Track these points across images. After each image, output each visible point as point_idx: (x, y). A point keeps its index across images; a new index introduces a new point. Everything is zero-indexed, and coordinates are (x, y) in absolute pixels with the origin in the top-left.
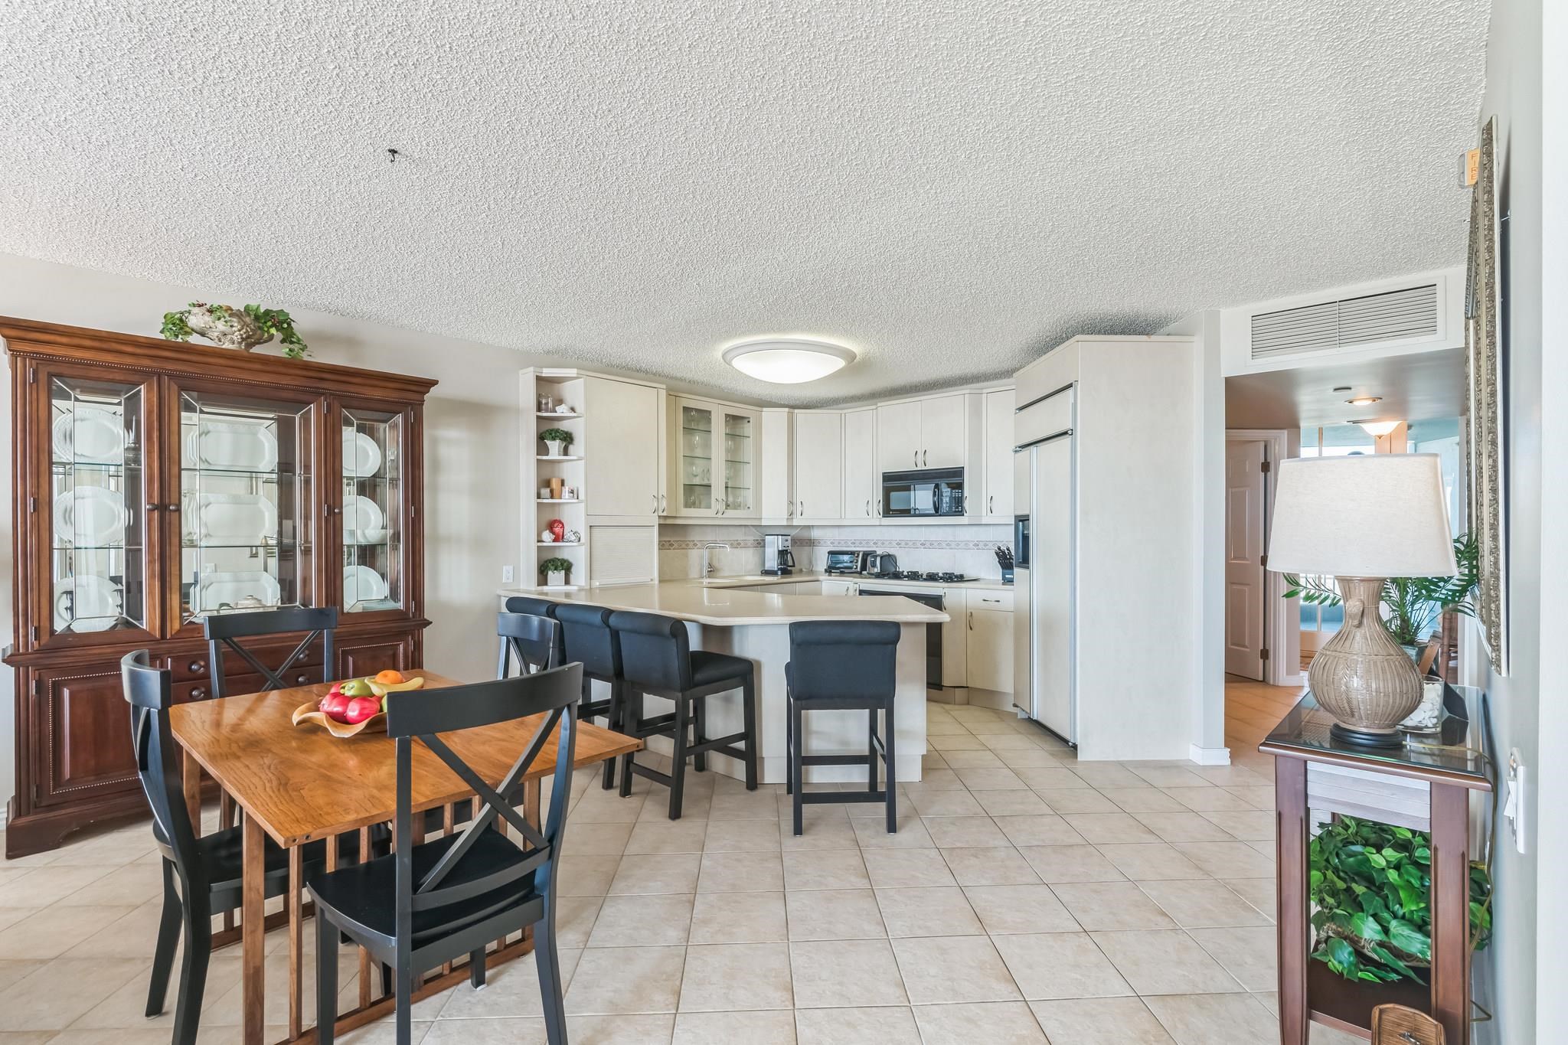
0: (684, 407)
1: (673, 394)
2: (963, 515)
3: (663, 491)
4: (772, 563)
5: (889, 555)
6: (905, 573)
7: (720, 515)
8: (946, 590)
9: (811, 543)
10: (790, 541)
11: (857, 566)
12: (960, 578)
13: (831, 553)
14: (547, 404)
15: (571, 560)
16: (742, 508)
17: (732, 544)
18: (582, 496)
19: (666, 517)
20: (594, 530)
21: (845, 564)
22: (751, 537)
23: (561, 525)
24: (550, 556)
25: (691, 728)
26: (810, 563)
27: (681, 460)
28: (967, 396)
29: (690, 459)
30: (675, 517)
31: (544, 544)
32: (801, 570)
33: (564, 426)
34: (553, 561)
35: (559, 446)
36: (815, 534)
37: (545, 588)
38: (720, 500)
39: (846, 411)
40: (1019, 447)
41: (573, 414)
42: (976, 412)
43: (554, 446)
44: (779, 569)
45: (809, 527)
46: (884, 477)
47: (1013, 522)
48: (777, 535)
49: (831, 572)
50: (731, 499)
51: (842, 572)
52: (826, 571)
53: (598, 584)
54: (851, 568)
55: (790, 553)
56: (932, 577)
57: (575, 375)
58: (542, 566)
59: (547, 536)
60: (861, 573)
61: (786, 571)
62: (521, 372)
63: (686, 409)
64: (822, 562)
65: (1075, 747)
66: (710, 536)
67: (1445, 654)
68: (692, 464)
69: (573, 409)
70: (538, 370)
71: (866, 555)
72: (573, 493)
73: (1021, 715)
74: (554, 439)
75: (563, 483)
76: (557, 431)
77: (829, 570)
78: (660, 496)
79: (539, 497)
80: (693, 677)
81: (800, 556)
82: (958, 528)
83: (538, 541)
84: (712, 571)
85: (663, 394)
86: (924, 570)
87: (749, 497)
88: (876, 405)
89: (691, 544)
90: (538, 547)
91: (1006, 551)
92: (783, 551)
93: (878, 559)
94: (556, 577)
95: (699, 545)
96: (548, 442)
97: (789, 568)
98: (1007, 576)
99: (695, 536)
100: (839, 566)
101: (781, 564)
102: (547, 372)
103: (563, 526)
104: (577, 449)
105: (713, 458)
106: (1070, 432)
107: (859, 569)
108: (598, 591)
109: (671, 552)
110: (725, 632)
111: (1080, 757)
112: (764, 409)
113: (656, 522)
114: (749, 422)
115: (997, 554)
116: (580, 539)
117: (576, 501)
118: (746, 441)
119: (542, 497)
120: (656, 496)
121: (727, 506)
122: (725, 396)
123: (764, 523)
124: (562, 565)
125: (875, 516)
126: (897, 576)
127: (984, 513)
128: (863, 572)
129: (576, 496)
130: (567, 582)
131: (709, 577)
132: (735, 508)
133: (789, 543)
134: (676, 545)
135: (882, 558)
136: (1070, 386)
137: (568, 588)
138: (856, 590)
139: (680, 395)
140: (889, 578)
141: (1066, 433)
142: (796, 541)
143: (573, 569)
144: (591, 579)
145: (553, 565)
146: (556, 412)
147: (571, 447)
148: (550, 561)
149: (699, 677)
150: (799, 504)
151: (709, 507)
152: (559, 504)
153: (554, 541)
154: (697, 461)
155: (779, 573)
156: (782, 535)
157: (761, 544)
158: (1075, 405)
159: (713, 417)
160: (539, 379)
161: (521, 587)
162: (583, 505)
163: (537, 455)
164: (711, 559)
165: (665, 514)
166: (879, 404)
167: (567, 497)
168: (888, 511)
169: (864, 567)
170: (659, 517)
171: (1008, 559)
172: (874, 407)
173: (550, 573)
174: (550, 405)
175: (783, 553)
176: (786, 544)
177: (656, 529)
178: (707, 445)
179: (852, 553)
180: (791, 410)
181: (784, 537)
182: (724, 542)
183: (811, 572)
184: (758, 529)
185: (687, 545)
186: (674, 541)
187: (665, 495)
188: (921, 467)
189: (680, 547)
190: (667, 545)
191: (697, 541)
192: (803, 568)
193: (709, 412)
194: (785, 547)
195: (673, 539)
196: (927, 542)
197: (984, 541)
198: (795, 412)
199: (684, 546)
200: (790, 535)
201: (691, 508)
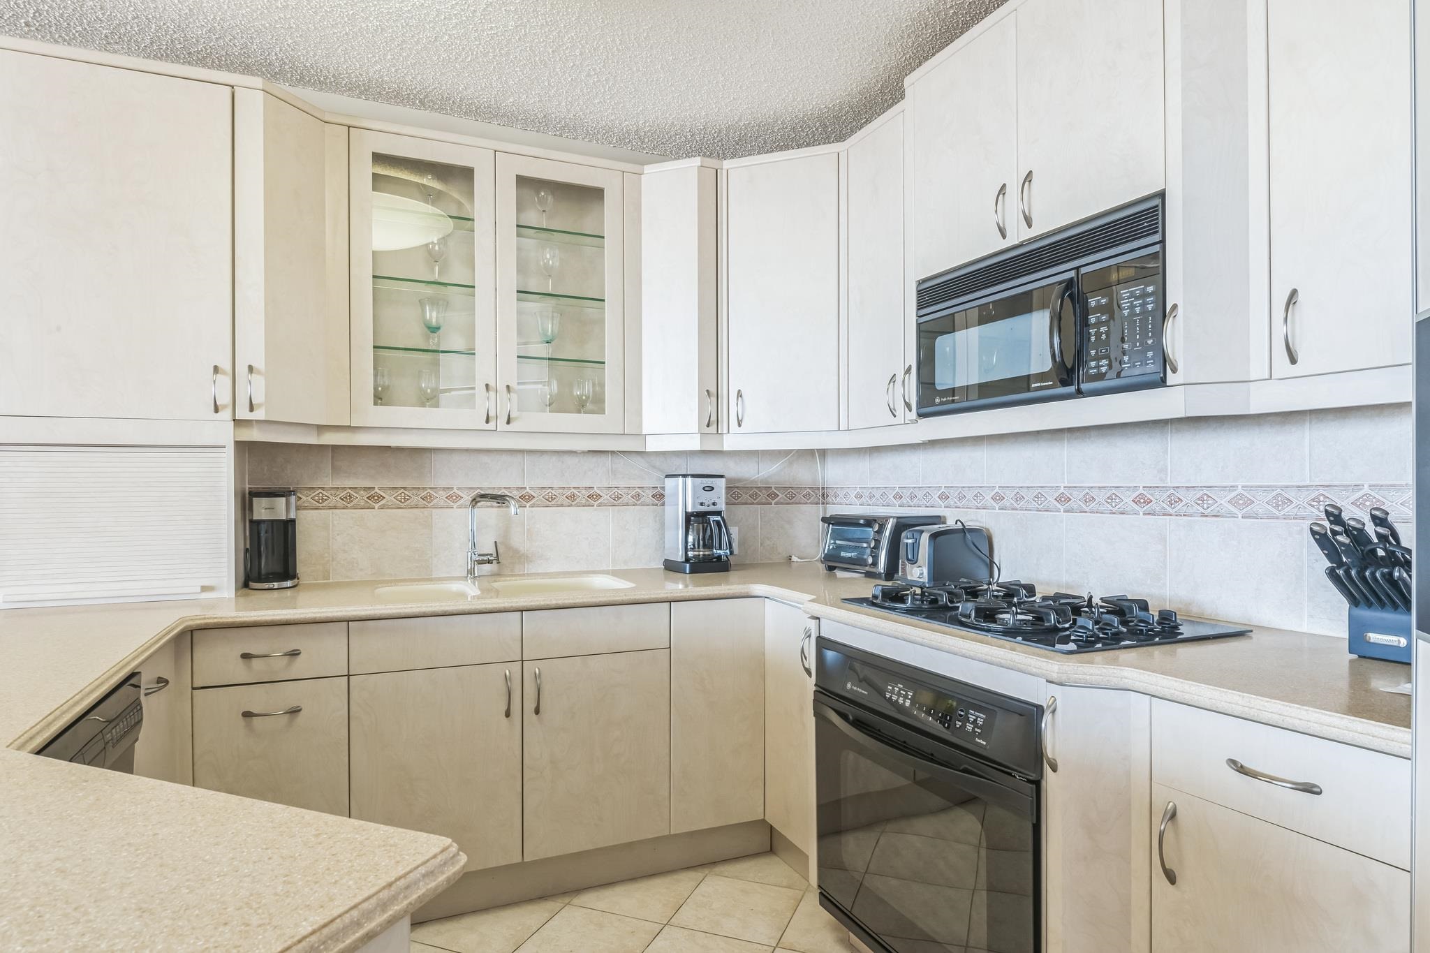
0: (377, 156)
1: (337, 125)
2: (1166, 384)
3: (252, 354)
7: (502, 425)
13: (831, 522)
22: (633, 481)
30: (351, 429)
36: (827, 474)
38: (501, 386)
39: (847, 148)
44: (691, 560)
46: (919, 293)
48: (684, 476)
49: (828, 568)
52: (821, 563)
55: (720, 520)
71: (903, 525)
78: (242, 369)
89: (440, 498)
91: (1370, 529)
92: (699, 514)
98: (1374, 637)
101: (700, 547)
105: (475, 285)
107: (882, 568)
112: (648, 168)
113: (226, 435)
114: (602, 201)
115: (1322, 540)
120: (228, 368)
123: (650, 446)
125: (906, 415)
127: (1259, 368)
134: (389, 498)
135: (934, 537)
139: (366, 123)
142: (736, 491)
150: (733, 396)
151: (470, 404)
155: (687, 568)
156: (694, 476)
170: (238, 423)
171: (1378, 563)
175: (699, 522)
176: (708, 497)
180: (712, 162)
181: (699, 480)
184: (647, 460)
185: (428, 498)
186: (380, 489)
187: (259, 364)
188: (1018, 234)
189: (404, 502)
190: (360, 499)
191: (459, 489)
192: (794, 559)
193: (466, 174)
194: (702, 504)
195: (378, 484)
196: (1075, 493)
197: (1272, 488)
198: (725, 167)
199: (415, 500)
200: (722, 476)
201: (424, 406)
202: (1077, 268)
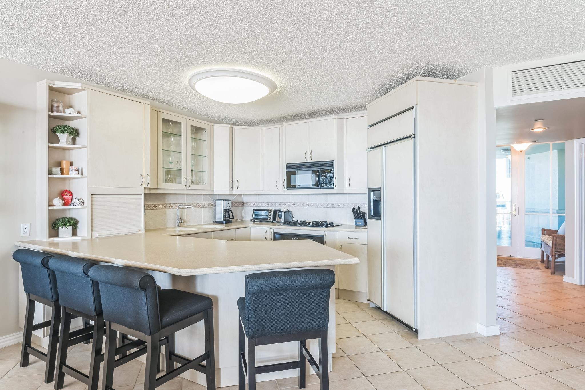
0: (163, 119)
1: (155, 111)
2: (334, 188)
3: (148, 171)
4: (220, 216)
5: (289, 211)
6: (299, 222)
7: (187, 188)
8: (326, 232)
9: (242, 204)
10: (230, 204)
11: (270, 218)
12: (331, 225)
13: (255, 210)
14: (58, 107)
15: (77, 219)
16: (201, 183)
17: (195, 206)
18: (85, 174)
19: (150, 189)
20: (94, 197)
21: (263, 217)
22: (207, 201)
23: (70, 194)
24: (61, 216)
25: (163, 348)
26: (242, 216)
27: (161, 152)
28: (336, 120)
29: (167, 152)
30: (157, 189)
31: (55, 208)
32: (237, 220)
33: (73, 124)
34: (62, 220)
35: (67, 138)
36: (245, 199)
37: (55, 239)
38: (187, 178)
39: (263, 128)
40: (370, 148)
41: (79, 115)
42: (341, 129)
43: (64, 139)
44: (224, 220)
45: (241, 195)
46: (287, 166)
47: (366, 192)
48: (223, 200)
49: (254, 221)
50: (194, 178)
51: (260, 221)
52: (251, 220)
53: (98, 235)
54: (267, 219)
55: (231, 210)
56: (316, 224)
57: (80, 88)
58: (54, 223)
59: (58, 202)
60: (272, 222)
61: (228, 221)
62: (38, 83)
63: (165, 121)
64: (249, 215)
65: (416, 331)
66: (181, 201)
67: (553, 256)
68: (169, 156)
69: (79, 112)
70: (51, 82)
71: (275, 211)
72: (78, 171)
73: (372, 305)
74: (62, 132)
75: (71, 164)
76: (65, 126)
77: (255, 220)
78: (146, 175)
79: (50, 173)
80: (161, 320)
81: (236, 212)
82: (328, 196)
83: (50, 206)
84: (182, 222)
85: (148, 108)
86: (310, 220)
87: (205, 177)
88: (282, 124)
89: (168, 206)
90: (49, 209)
91: (358, 209)
92: (226, 209)
93: (283, 213)
94: (65, 232)
95: (174, 206)
96: (59, 134)
97: (230, 220)
98: (358, 223)
99: (170, 201)
100: (259, 217)
101: (226, 217)
102: (57, 84)
103: (72, 195)
104: (81, 140)
105: (182, 152)
106: (413, 136)
107: (271, 220)
108: (98, 240)
109: (155, 212)
110: (191, 279)
111: (420, 338)
112: (215, 125)
113: (142, 192)
114: (205, 132)
115: (353, 210)
116: (83, 204)
117: (80, 176)
118: (204, 143)
119: (53, 173)
120: (143, 174)
121: (192, 182)
122: (191, 114)
123: (215, 193)
124: (69, 222)
125: (281, 189)
126: (295, 224)
127: (346, 187)
128: (274, 221)
129: (80, 173)
130: (74, 233)
131: (180, 226)
132: (197, 184)
133: (230, 205)
134: (158, 207)
135: (285, 213)
136: (413, 107)
137: (75, 239)
138: (272, 233)
139: (161, 110)
140: (291, 225)
141: (410, 137)
142: (234, 204)
143: (79, 225)
144: (92, 232)
145: (62, 222)
146: (65, 113)
147: (77, 138)
148: (59, 219)
149: (166, 319)
150: (236, 182)
151: (180, 183)
152: (69, 179)
153: (64, 204)
154: (172, 153)
155: (224, 222)
156: (226, 200)
157: (213, 205)
158: (415, 119)
159: (183, 126)
160: (51, 89)
161: (37, 239)
162: (85, 180)
163: (49, 142)
164: (182, 215)
165: (149, 186)
166: (284, 124)
167: (73, 174)
168: (289, 185)
169: (274, 218)
170: (145, 188)
171: (359, 213)
172: (280, 126)
173: (60, 228)
174: (61, 108)
175: (226, 211)
176: (228, 205)
177: (142, 197)
178: (179, 144)
179: (267, 210)
180: (231, 126)
181: (227, 201)
182: (190, 204)
183: (242, 221)
184: (212, 196)
185: (166, 206)
186: (156, 204)
187: (149, 174)
188: (309, 160)
189: (160, 208)
190: (151, 207)
191: (172, 204)
192: (238, 220)
193: (180, 124)
194: (227, 207)
195: (155, 203)
196: (310, 204)
197: (343, 203)
198: (234, 127)
199: (163, 207)
200: (230, 200)
201: (168, 183)
202: (320, 169)
